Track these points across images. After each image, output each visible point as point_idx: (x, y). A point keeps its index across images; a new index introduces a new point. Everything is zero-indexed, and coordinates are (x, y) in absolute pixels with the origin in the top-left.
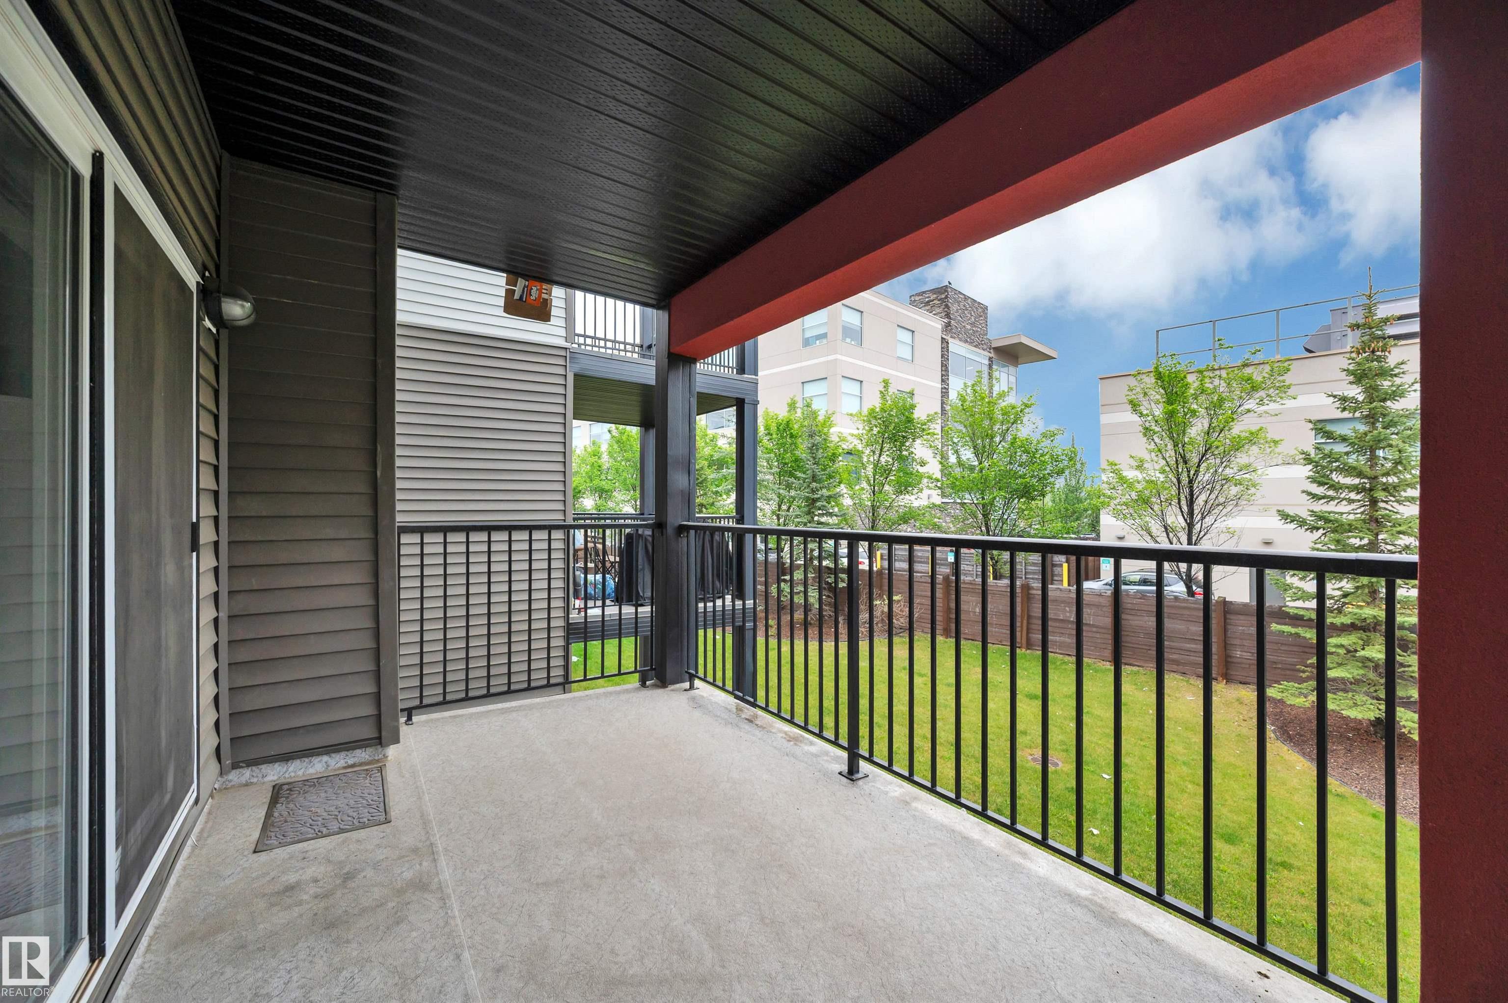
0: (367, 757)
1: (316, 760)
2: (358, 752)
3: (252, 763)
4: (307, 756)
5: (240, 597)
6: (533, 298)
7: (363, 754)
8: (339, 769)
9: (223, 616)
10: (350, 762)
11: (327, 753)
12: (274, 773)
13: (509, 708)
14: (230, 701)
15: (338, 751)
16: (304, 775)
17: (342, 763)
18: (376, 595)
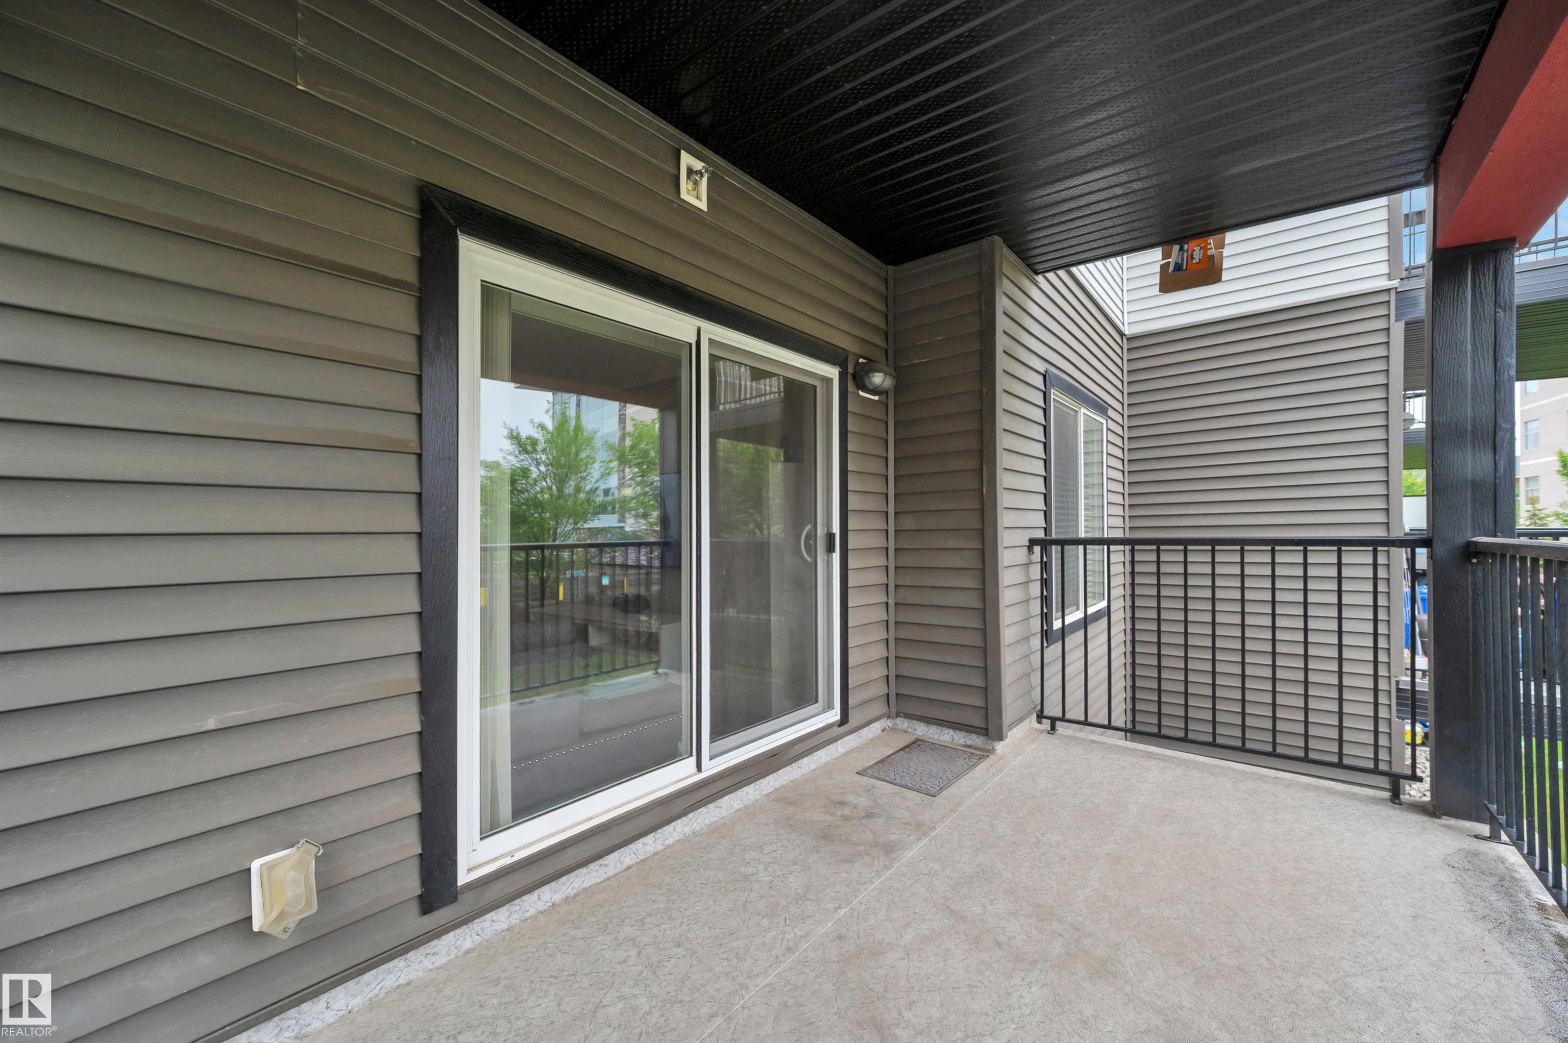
0: (980, 743)
1: (946, 731)
2: (974, 736)
3: (908, 716)
4: (941, 725)
5: (902, 590)
6: (1196, 260)
7: (977, 740)
8: (959, 745)
9: (891, 602)
10: (969, 743)
11: (954, 728)
12: (921, 730)
13: (1157, 754)
14: (896, 666)
15: (960, 729)
16: (937, 740)
17: (962, 741)
18: (984, 600)
